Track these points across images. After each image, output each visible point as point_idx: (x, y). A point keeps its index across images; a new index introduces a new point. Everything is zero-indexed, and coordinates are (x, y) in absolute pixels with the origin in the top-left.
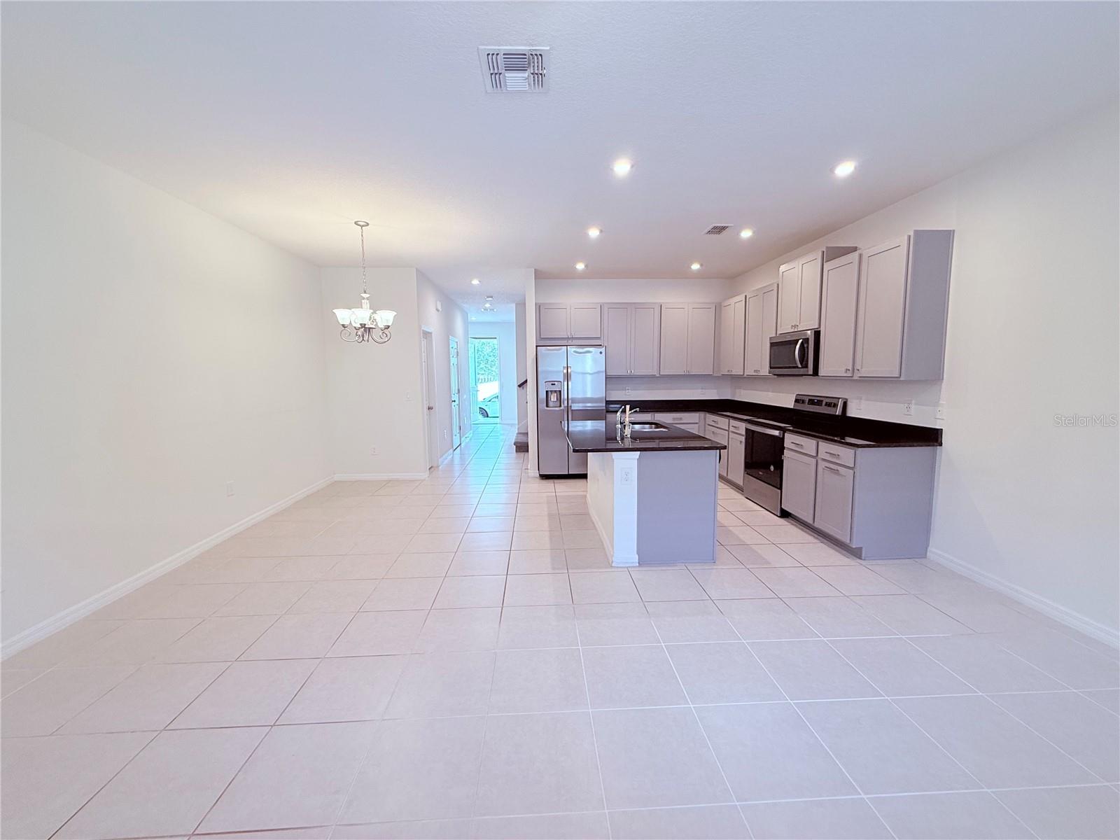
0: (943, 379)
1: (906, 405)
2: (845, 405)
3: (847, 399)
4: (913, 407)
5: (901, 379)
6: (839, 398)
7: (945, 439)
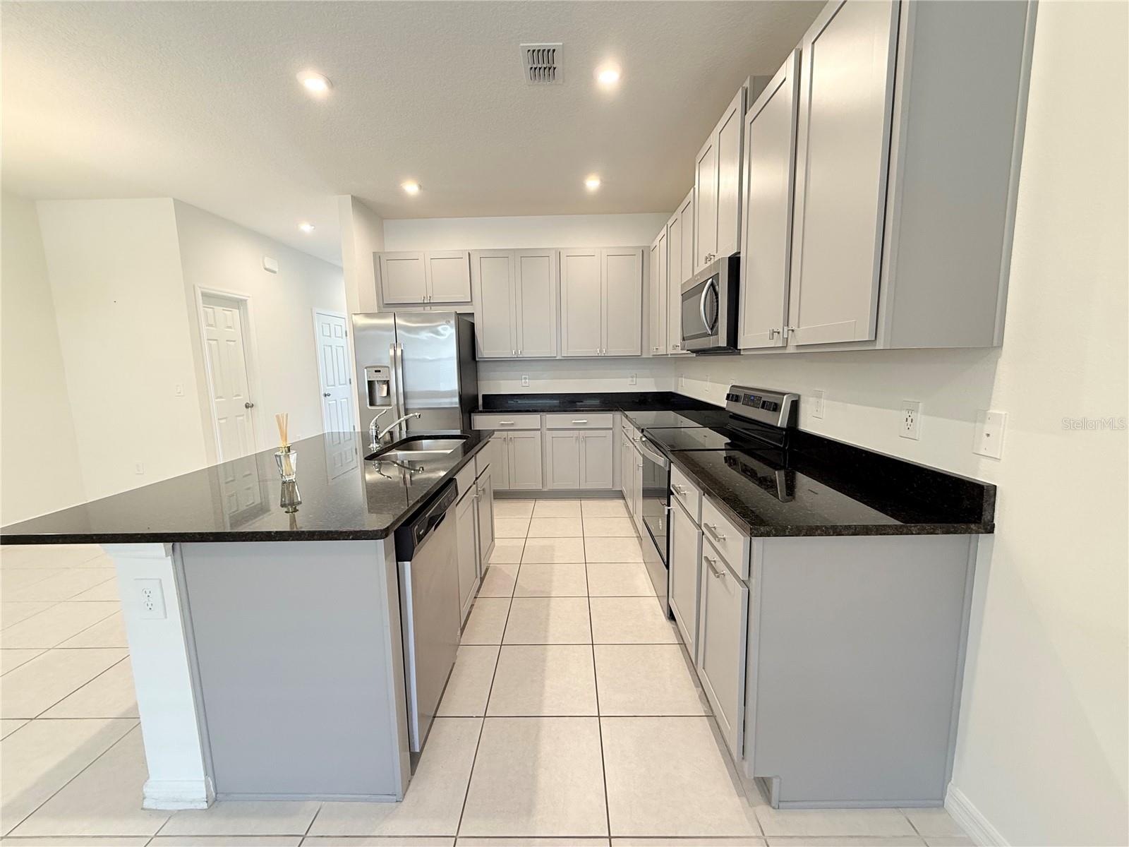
0: (1001, 346)
1: (905, 414)
2: (795, 406)
3: (799, 396)
4: (920, 418)
5: (880, 345)
6: (784, 394)
7: (1003, 513)
